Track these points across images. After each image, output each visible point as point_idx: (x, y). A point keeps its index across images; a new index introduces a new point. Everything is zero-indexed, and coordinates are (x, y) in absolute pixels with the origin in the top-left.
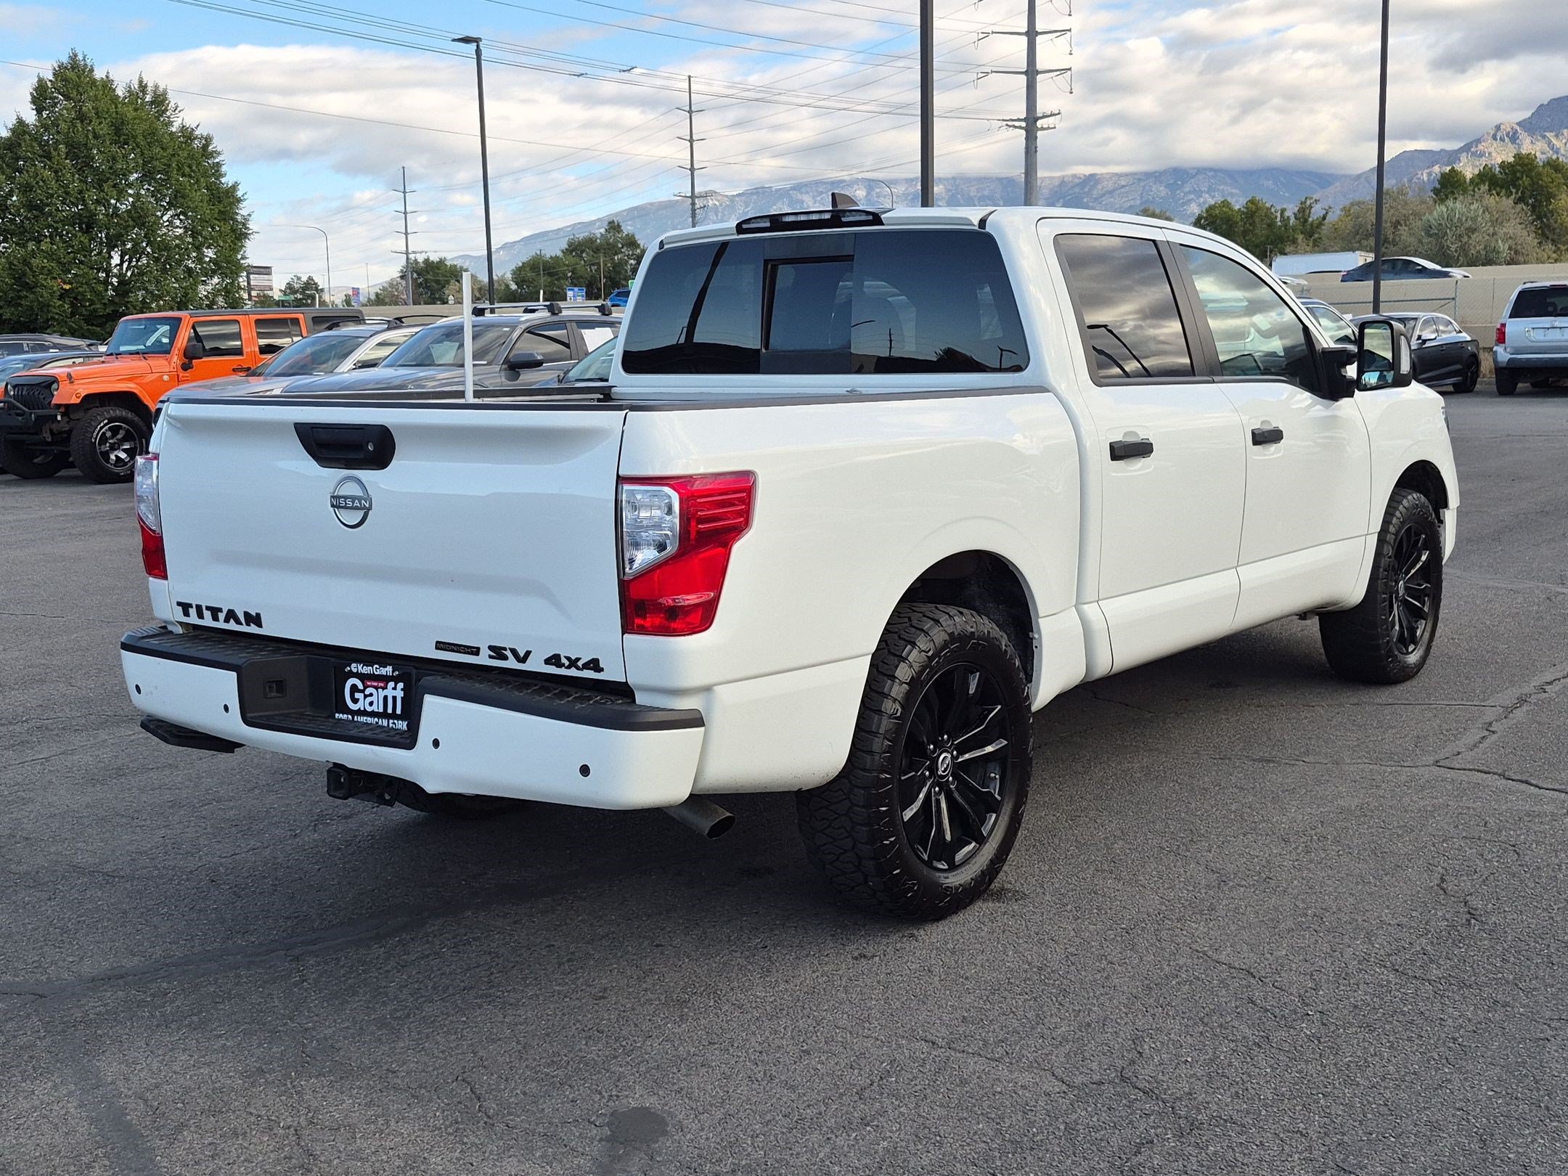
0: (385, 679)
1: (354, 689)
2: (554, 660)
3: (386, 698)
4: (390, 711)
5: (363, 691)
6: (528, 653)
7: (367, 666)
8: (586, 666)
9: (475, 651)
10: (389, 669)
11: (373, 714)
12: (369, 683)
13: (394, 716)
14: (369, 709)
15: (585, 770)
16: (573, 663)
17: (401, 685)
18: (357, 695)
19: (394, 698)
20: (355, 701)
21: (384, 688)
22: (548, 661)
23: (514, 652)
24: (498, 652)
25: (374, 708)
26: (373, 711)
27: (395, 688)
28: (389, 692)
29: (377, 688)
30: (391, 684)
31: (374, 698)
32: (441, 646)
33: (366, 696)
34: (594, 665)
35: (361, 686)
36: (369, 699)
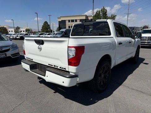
6: (58, 66)
8: (64, 69)
15: (63, 82)
16: (63, 68)
22: (60, 68)
32: (49, 64)
34: (65, 69)
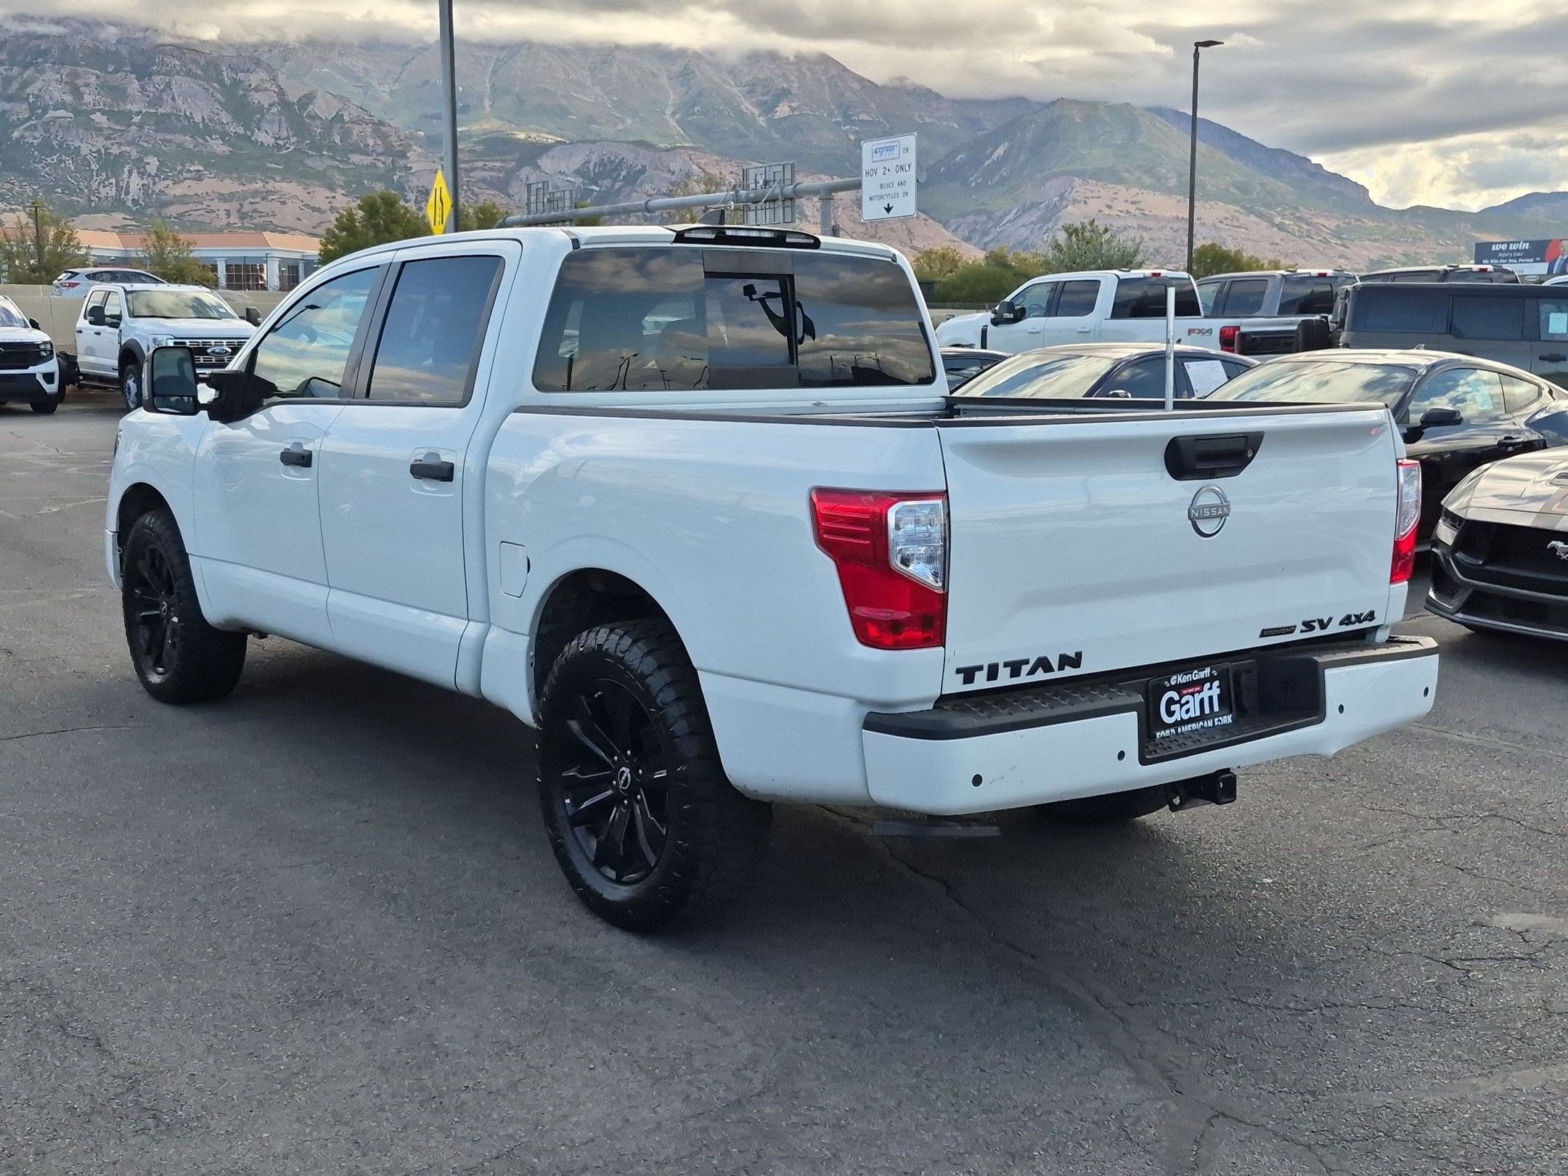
0: (1201, 683)
1: (1171, 702)
2: (1347, 620)
3: (1202, 701)
4: (1207, 711)
5: (1179, 702)
6: (1330, 619)
7: (1186, 674)
8: (1365, 618)
9: (1290, 630)
10: (1208, 670)
11: (1191, 720)
12: (1185, 692)
13: (1213, 715)
14: (1186, 717)
16: (1358, 618)
17: (1216, 683)
18: (1173, 708)
19: (1211, 698)
20: (1170, 714)
21: (1199, 692)
22: (1341, 623)
23: (1321, 622)
24: (1308, 626)
25: (1192, 714)
26: (1190, 718)
27: (1210, 688)
28: (1205, 694)
29: (1192, 694)
30: (1207, 685)
31: (1190, 705)
32: (1265, 633)
33: (1182, 706)
34: (1371, 615)
35: (1176, 697)
36: (1185, 708)
